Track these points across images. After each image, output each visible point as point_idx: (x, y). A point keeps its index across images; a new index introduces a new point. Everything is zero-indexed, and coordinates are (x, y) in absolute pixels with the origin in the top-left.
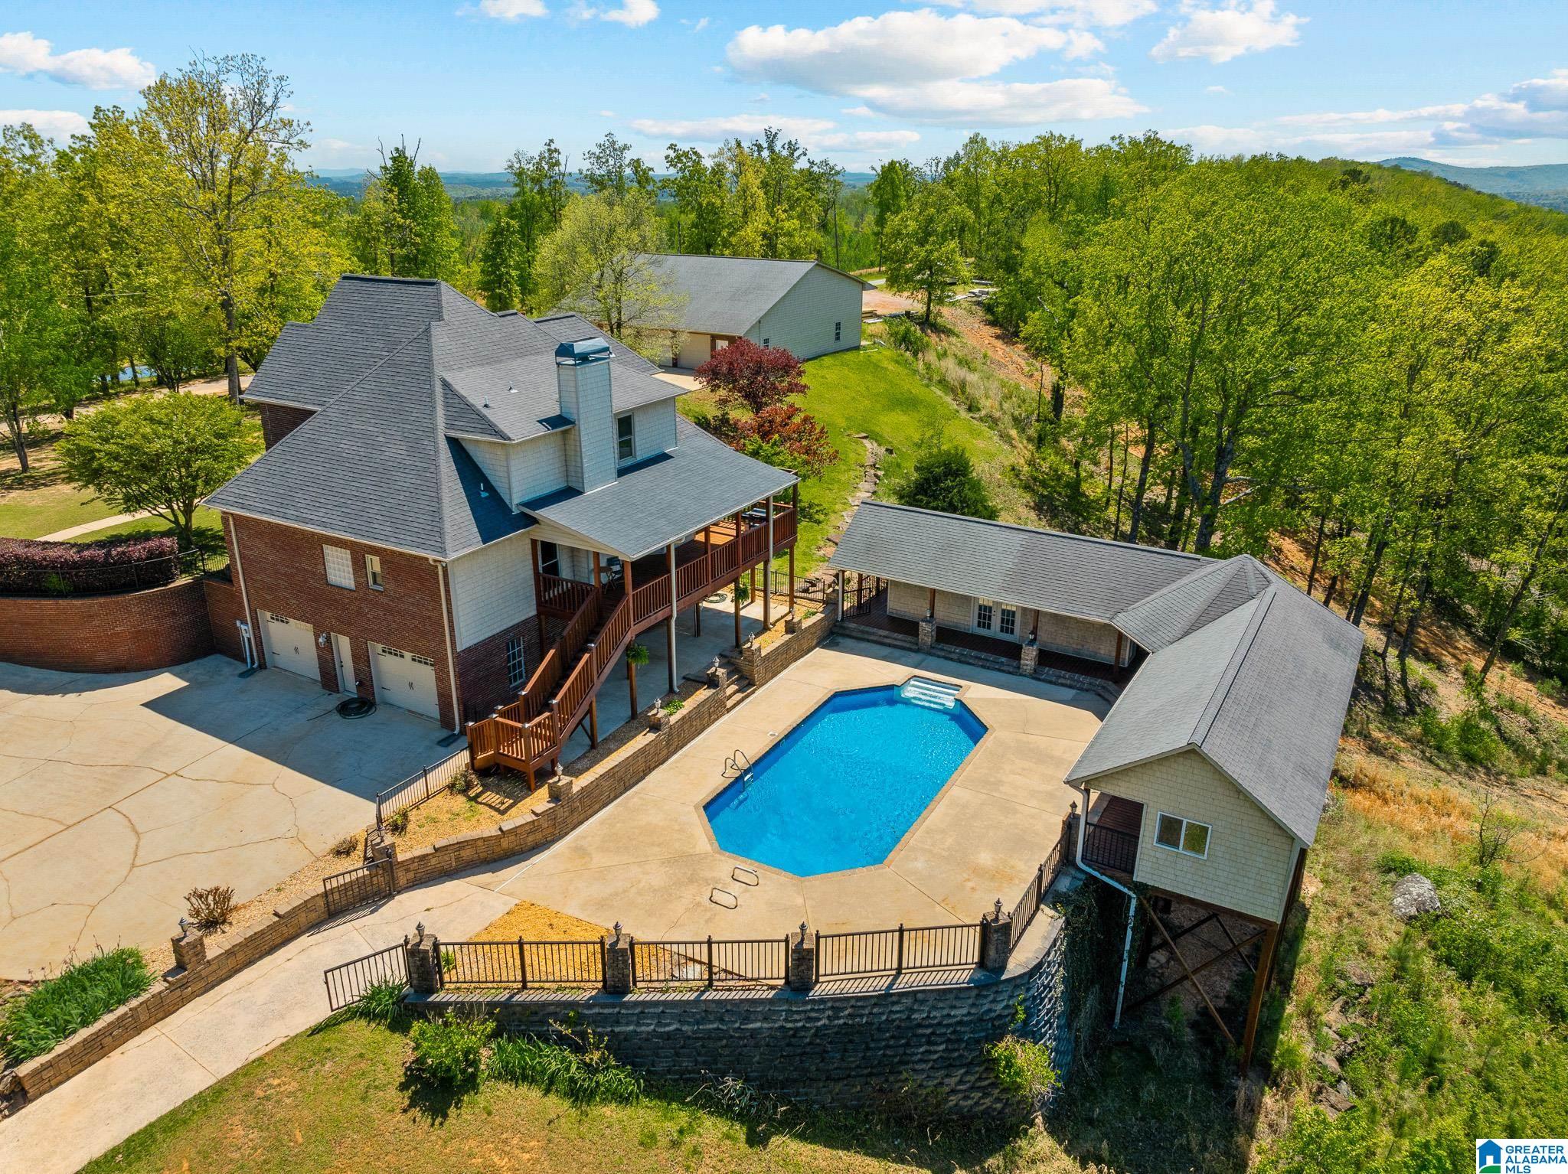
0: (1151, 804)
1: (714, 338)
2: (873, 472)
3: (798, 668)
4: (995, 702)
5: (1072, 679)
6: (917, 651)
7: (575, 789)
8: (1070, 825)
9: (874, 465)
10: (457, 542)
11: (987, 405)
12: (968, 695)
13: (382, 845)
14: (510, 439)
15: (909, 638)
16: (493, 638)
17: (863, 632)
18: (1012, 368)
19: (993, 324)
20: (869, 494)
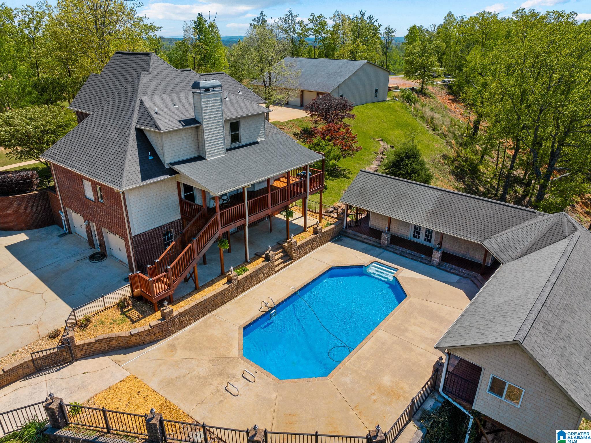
0: (487, 369)
1: (318, 93)
2: (381, 156)
3: (318, 252)
4: (414, 280)
5: (459, 271)
6: (380, 247)
7: (175, 313)
8: (438, 368)
9: (382, 153)
10: (128, 182)
11: (443, 129)
12: (401, 275)
13: (67, 337)
14: (161, 130)
15: (377, 240)
16: (155, 229)
17: (355, 235)
18: (457, 113)
19: (452, 94)
20: (376, 166)
